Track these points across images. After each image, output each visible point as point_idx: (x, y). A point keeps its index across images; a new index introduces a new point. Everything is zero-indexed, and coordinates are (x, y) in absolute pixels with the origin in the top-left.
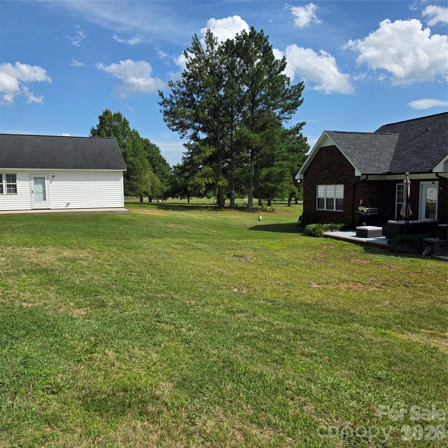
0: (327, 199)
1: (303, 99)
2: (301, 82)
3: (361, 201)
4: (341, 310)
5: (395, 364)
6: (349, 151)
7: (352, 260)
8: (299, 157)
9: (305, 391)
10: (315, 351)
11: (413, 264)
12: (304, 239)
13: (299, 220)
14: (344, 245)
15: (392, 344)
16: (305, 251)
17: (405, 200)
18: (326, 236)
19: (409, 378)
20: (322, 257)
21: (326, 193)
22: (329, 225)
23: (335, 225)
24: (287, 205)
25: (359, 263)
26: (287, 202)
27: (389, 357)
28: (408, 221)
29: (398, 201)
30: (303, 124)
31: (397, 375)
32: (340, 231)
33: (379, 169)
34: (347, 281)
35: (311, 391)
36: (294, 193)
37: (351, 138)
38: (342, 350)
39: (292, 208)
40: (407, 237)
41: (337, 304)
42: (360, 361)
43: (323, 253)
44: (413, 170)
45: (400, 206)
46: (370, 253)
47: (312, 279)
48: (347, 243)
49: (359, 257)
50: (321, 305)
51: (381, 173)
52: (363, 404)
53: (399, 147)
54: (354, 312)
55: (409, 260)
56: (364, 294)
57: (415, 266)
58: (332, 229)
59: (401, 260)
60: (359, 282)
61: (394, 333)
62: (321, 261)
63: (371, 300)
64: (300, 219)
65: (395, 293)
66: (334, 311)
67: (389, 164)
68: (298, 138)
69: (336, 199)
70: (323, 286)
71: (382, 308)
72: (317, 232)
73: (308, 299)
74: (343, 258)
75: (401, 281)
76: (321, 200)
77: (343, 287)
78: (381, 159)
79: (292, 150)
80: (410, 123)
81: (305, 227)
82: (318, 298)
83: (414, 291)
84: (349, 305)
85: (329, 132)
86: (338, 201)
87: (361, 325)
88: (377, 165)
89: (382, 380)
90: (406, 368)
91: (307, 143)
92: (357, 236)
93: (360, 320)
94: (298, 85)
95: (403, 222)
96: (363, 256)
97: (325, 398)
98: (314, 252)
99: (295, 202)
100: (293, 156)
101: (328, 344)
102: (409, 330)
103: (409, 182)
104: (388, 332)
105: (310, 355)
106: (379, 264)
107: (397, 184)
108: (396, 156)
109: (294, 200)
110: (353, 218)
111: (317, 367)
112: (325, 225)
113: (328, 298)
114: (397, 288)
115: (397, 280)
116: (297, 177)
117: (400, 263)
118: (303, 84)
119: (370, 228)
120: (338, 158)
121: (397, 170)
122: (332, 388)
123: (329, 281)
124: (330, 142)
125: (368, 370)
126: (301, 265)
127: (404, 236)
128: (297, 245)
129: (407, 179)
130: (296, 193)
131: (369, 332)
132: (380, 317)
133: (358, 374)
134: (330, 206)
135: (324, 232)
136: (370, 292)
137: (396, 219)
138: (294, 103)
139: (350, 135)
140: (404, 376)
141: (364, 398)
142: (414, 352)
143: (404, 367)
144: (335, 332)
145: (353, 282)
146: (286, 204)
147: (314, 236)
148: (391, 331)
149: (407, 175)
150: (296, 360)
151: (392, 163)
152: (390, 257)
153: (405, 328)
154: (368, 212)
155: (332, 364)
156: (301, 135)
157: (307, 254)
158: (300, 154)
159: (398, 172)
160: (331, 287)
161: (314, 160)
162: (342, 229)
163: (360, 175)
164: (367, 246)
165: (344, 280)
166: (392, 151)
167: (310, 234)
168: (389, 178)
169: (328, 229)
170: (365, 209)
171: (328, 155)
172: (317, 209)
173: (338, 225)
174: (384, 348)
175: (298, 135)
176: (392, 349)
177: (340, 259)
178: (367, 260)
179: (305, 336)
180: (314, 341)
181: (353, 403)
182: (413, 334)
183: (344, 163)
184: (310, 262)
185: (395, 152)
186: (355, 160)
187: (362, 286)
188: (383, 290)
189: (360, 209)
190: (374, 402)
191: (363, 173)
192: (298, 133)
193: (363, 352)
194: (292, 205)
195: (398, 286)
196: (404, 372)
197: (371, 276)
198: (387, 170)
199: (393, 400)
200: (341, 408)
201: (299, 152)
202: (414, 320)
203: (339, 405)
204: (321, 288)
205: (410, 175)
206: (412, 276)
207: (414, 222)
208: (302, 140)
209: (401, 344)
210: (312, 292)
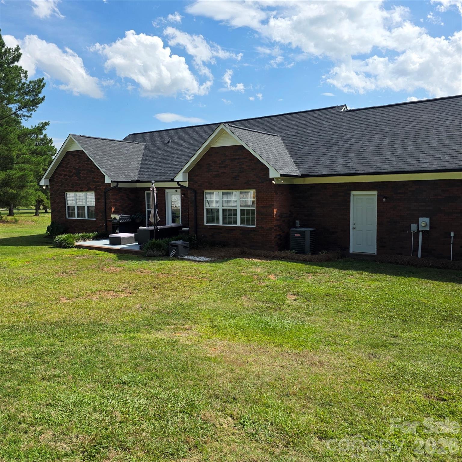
0: (78, 207)
1: (44, 97)
2: (41, 78)
3: (113, 209)
4: (91, 322)
5: (140, 365)
6: (98, 157)
7: (105, 269)
8: (45, 160)
9: (42, 418)
10: (58, 372)
11: (162, 266)
12: (53, 252)
13: (47, 231)
14: (97, 254)
15: (139, 346)
16: (54, 265)
17: (152, 207)
18: (78, 247)
19: (151, 375)
20: (73, 269)
21: (76, 201)
22: (81, 234)
23: (87, 234)
24: (35, 214)
25: (113, 271)
26: (35, 211)
27: (135, 359)
28: (157, 227)
29: (148, 208)
30: (47, 124)
31: (141, 375)
32: (93, 240)
33: (128, 176)
34: (99, 291)
35: (49, 417)
36: (42, 201)
37: (99, 144)
38: (89, 363)
39: (40, 218)
40: (156, 242)
41: (88, 317)
42: (106, 370)
43: (75, 265)
44: (158, 179)
45: (149, 212)
46: (123, 260)
47: (60, 294)
48: (100, 252)
49: (112, 266)
50: (70, 320)
51: (131, 181)
52: (105, 413)
53: (146, 157)
54: (104, 322)
55: (157, 263)
56: (116, 302)
57: (163, 268)
58: (84, 239)
59: (151, 264)
60: (112, 290)
61: (142, 335)
62: (72, 273)
63: (122, 307)
64: (48, 229)
65: (146, 295)
66: (84, 324)
67: (137, 172)
68: (42, 140)
69: (88, 207)
70: (73, 300)
71: (132, 312)
72: (68, 242)
73: (54, 317)
74: (96, 268)
75: (151, 283)
76: (71, 209)
77: (95, 297)
78: (130, 166)
79: (34, 153)
80: (154, 134)
81: (55, 238)
82: (67, 313)
83: (162, 291)
84: (100, 316)
85: (75, 135)
86: (90, 208)
87: (111, 333)
88: (126, 172)
89: (127, 384)
90: (150, 366)
91: (53, 145)
92: (111, 244)
93: (110, 329)
94: (37, 80)
95: (152, 228)
96: (116, 264)
97: (65, 420)
98: (64, 264)
99: (44, 211)
100: (37, 159)
101: (73, 361)
102: (156, 329)
103: (155, 189)
104: (136, 335)
105: (52, 378)
106: (132, 270)
107: (146, 192)
108: (143, 165)
109: (43, 209)
110: (106, 226)
111: (59, 389)
112: (76, 235)
113: (78, 312)
114: (147, 291)
115: (148, 283)
116: (42, 183)
117: (151, 266)
118: (44, 81)
119: (123, 235)
120: (87, 164)
121: (145, 178)
122: (74, 407)
123: (81, 293)
124: (76, 147)
125: (114, 377)
126: (48, 281)
127: (154, 240)
128: (45, 259)
129: (154, 187)
130: (44, 201)
131: (117, 340)
132: (130, 322)
133: (104, 384)
134: (81, 215)
135: (76, 242)
136: (122, 298)
137: (147, 225)
138: (33, 100)
139: (98, 140)
140: (148, 374)
141: (107, 407)
142: (158, 349)
143: (148, 365)
144: (83, 346)
145: (105, 291)
146: (33, 213)
147: (65, 247)
148: (139, 334)
149: (153, 183)
150: (35, 387)
151: (140, 171)
152: (142, 262)
153: (152, 328)
154: (120, 219)
155: (76, 381)
156: (45, 136)
157: (56, 268)
158: (45, 157)
159: (146, 180)
160: (82, 300)
161: (60, 165)
162: (96, 238)
163: (110, 182)
164: (120, 253)
165: (96, 290)
166: (140, 159)
167: (61, 245)
168: (139, 185)
169: (80, 239)
170: (118, 217)
171: (75, 161)
172: (67, 218)
173: (91, 234)
174: (131, 351)
175: (42, 136)
176: (138, 351)
177: (92, 270)
178: (120, 267)
179: (47, 359)
180: (58, 361)
181: (97, 416)
182: (159, 332)
183: (93, 169)
184: (59, 276)
185: (143, 161)
186: (104, 167)
187: (114, 294)
188: (134, 295)
189: (113, 216)
190: (117, 408)
191: (112, 180)
192: (42, 134)
193: (110, 361)
194: (40, 214)
195: (148, 289)
196: (148, 370)
197: (124, 283)
198: (136, 178)
199: (136, 400)
200: (83, 424)
201: (44, 155)
202: (160, 319)
203: (80, 422)
204: (71, 302)
205: (156, 183)
206: (161, 278)
207: (163, 227)
208: (46, 142)
209: (147, 344)
210: (60, 308)
